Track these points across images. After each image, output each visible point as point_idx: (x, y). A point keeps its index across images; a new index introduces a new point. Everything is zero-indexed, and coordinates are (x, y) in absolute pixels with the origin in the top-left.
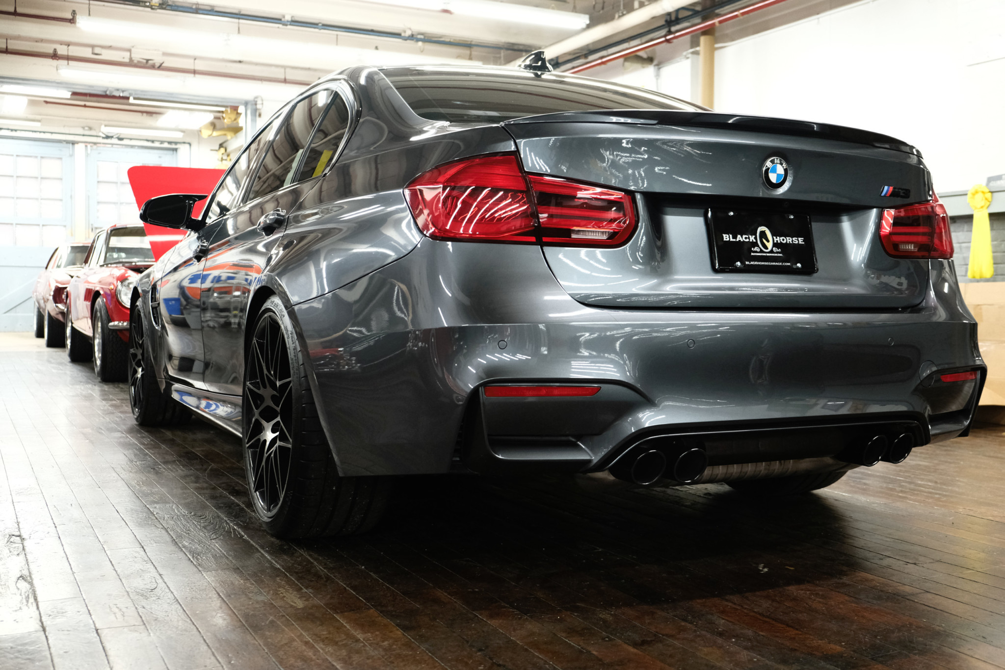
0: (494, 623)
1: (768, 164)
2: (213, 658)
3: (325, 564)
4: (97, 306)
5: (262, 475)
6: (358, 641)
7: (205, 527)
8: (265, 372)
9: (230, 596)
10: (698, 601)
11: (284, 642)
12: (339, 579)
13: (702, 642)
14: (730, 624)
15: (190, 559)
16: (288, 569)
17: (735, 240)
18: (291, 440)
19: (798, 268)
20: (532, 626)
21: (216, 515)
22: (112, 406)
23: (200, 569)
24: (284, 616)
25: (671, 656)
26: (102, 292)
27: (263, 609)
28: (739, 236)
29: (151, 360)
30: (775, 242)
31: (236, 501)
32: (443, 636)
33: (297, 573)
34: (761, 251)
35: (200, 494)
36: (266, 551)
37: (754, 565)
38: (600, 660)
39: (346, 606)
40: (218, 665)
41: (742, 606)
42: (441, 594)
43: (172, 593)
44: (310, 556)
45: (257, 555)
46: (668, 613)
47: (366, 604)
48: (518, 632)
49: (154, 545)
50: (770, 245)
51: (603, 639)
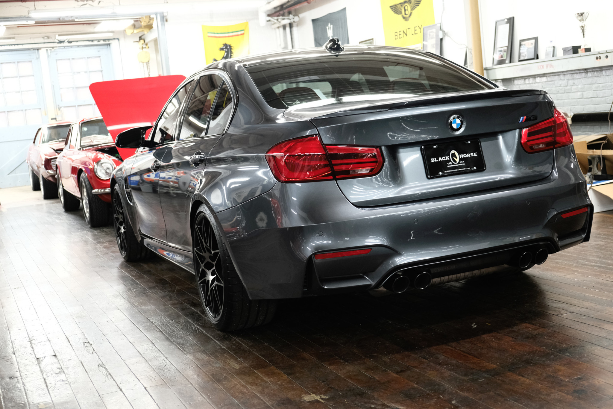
0: (331, 368)
1: (451, 119)
2: (201, 396)
3: (248, 344)
4: (81, 179)
5: (209, 300)
6: (266, 382)
7: (182, 329)
8: (204, 244)
9: (203, 366)
10: (434, 347)
11: (232, 386)
12: (255, 352)
13: (429, 369)
14: (446, 358)
15: (179, 348)
16: (229, 349)
17: (438, 161)
18: (223, 282)
19: (474, 169)
20: (350, 368)
21: (186, 320)
22: (105, 247)
23: (185, 353)
24: (231, 373)
25: (413, 377)
26: (84, 169)
27: (220, 371)
28: (440, 158)
29: (129, 223)
30: (460, 157)
31: (195, 310)
32: (306, 376)
33: (234, 350)
34: (453, 164)
35: (174, 308)
36: (217, 340)
37: (470, 324)
38: (379, 381)
39: (259, 365)
40: (204, 399)
41: (455, 348)
42: (306, 355)
43: (174, 367)
44: (239, 340)
45: (212, 342)
46: (417, 355)
47: (269, 364)
48: (342, 371)
49: (159, 341)
50: (457, 160)
51: (382, 371)
